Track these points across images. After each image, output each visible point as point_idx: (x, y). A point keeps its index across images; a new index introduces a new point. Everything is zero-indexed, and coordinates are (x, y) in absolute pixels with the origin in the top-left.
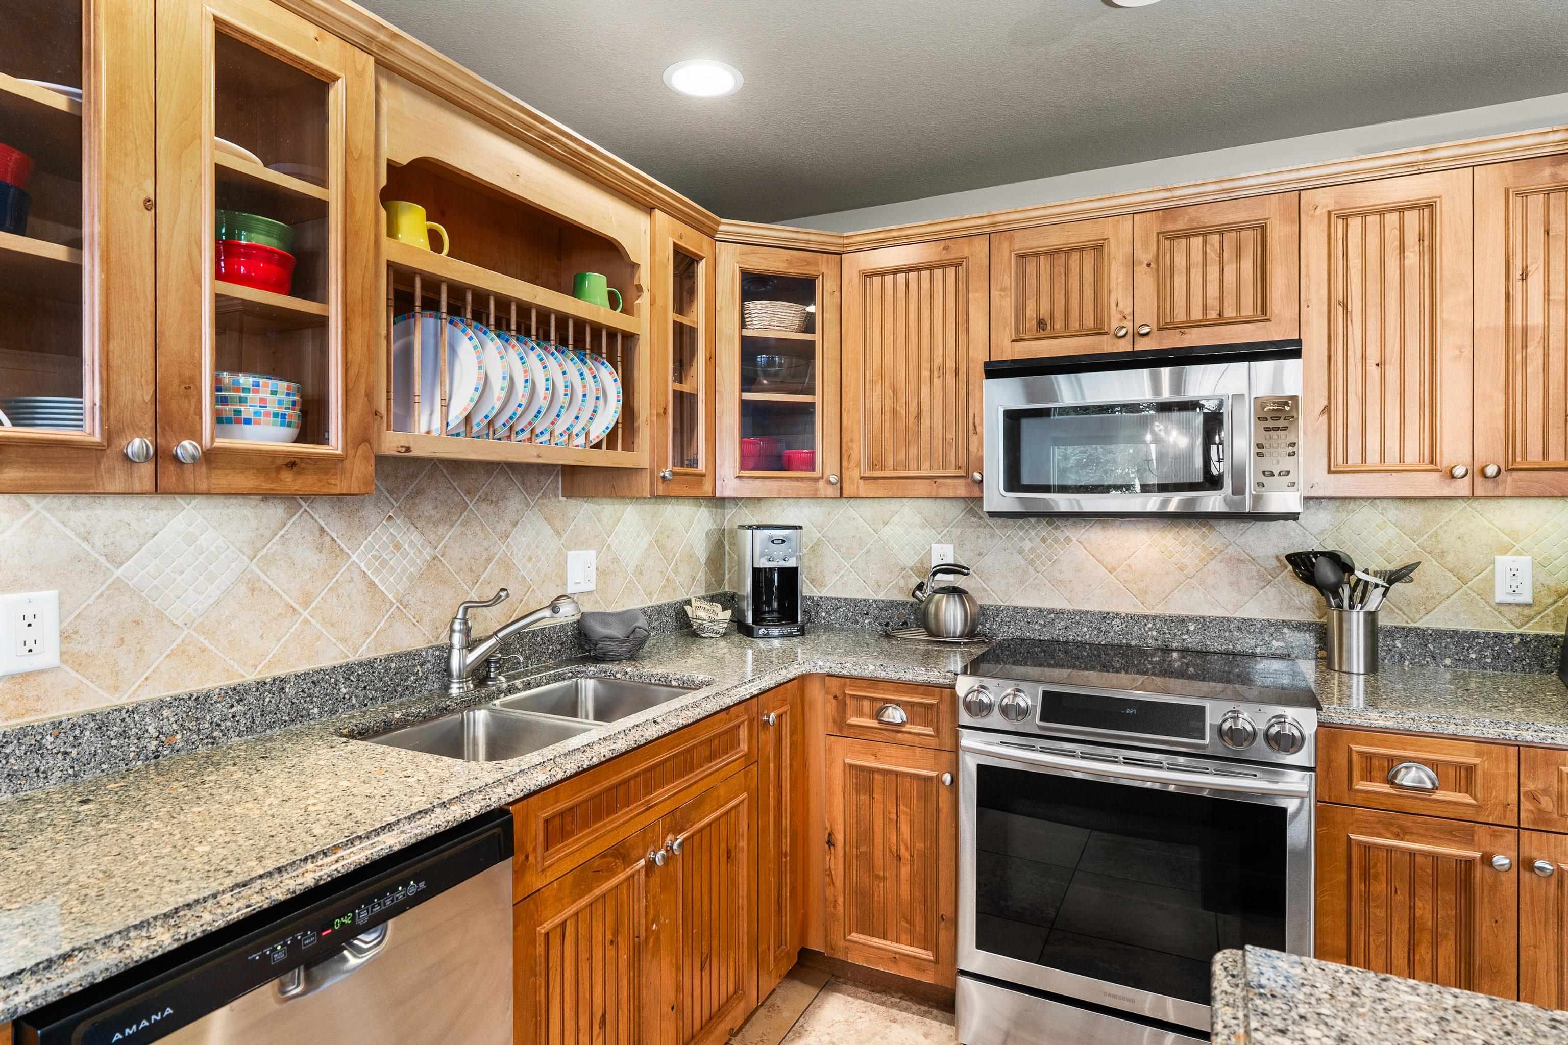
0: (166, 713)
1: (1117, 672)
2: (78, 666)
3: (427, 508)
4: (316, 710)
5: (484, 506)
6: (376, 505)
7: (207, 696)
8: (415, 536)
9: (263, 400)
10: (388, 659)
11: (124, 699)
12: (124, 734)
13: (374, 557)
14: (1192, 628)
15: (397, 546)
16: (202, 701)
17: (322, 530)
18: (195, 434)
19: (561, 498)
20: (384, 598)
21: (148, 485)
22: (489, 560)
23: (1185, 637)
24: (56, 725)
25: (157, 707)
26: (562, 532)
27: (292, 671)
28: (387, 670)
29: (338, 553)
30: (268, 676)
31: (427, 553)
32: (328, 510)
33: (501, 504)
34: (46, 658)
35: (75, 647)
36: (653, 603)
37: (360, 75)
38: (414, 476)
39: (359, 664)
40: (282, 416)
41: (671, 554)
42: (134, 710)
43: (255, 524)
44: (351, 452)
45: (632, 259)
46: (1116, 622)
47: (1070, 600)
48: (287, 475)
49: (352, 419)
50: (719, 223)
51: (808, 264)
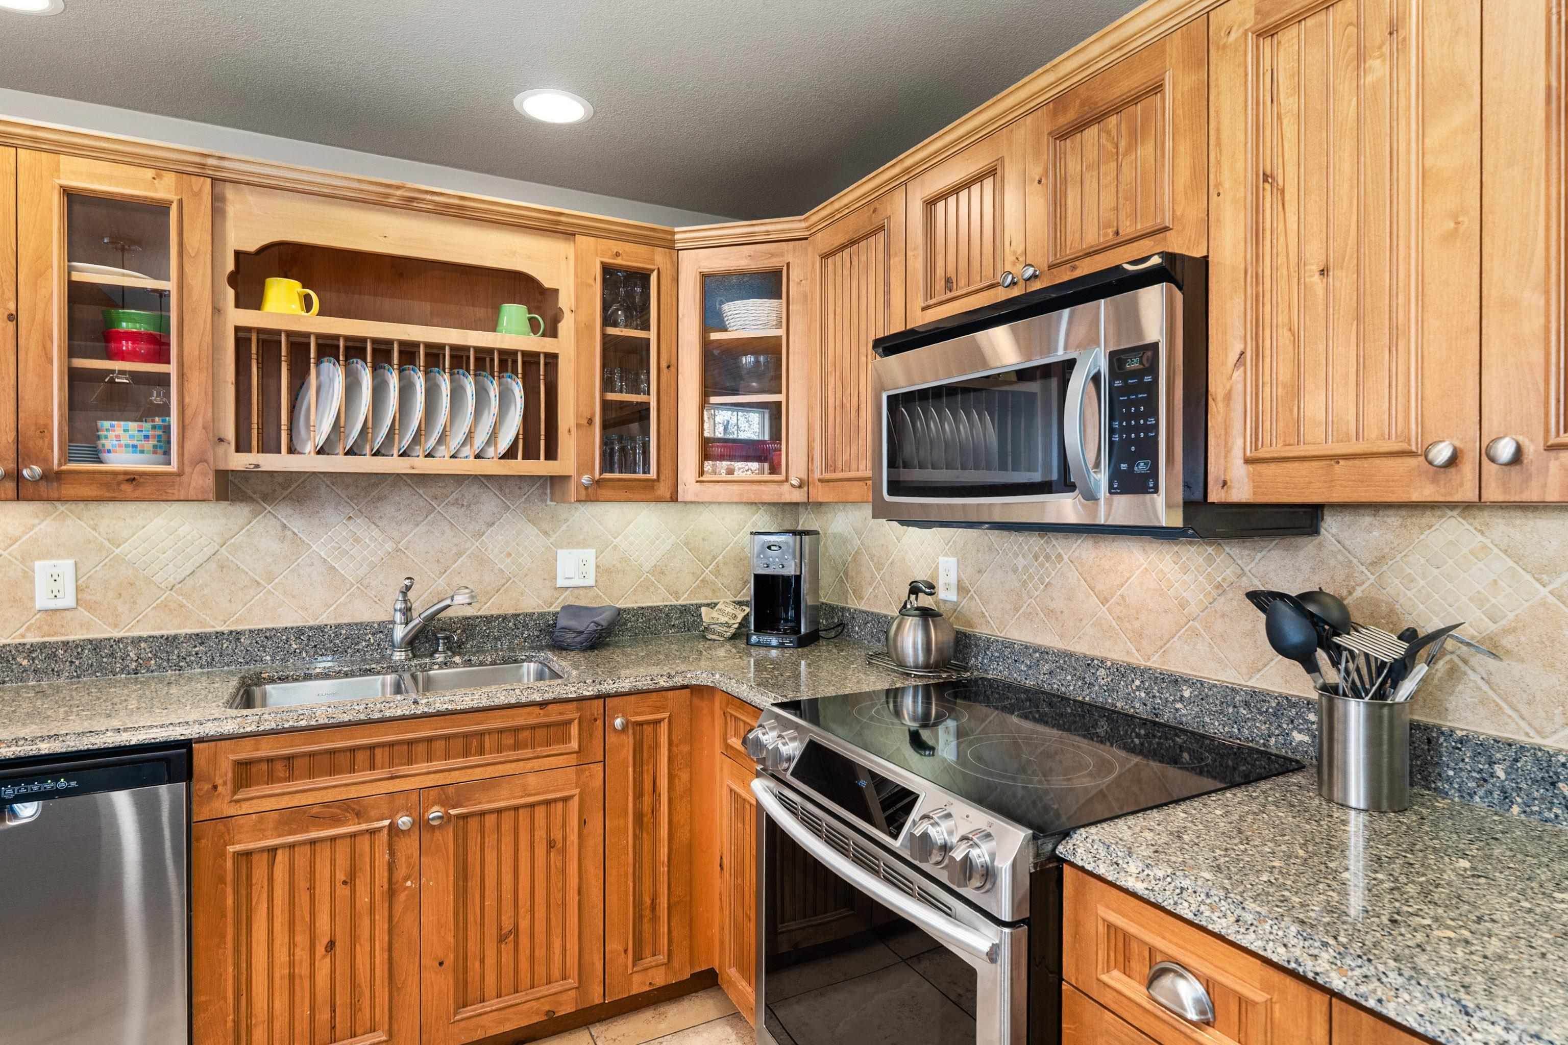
0: (143, 645)
2: (89, 608)
3: (388, 509)
4: (268, 658)
5: (454, 509)
6: (336, 508)
7: (175, 637)
8: (376, 533)
10: (338, 626)
11: (117, 634)
12: (112, 655)
13: (334, 548)
15: (357, 540)
16: (172, 640)
17: (284, 527)
18: (44, 459)
19: (549, 502)
20: (344, 580)
22: (459, 555)
24: (66, 644)
25: (136, 641)
26: (551, 533)
27: (252, 627)
28: (337, 635)
30: (225, 629)
31: (389, 546)
32: (290, 511)
33: (473, 507)
34: (69, 600)
35: (85, 596)
36: (680, 602)
37: (198, 194)
38: (375, 485)
39: (311, 628)
40: (134, 446)
41: (709, 558)
42: (120, 640)
43: (224, 521)
44: (187, 470)
45: (547, 285)
46: (1102, 672)
47: (1061, 636)
48: (127, 488)
49: (189, 446)
50: (673, 233)
51: (772, 256)
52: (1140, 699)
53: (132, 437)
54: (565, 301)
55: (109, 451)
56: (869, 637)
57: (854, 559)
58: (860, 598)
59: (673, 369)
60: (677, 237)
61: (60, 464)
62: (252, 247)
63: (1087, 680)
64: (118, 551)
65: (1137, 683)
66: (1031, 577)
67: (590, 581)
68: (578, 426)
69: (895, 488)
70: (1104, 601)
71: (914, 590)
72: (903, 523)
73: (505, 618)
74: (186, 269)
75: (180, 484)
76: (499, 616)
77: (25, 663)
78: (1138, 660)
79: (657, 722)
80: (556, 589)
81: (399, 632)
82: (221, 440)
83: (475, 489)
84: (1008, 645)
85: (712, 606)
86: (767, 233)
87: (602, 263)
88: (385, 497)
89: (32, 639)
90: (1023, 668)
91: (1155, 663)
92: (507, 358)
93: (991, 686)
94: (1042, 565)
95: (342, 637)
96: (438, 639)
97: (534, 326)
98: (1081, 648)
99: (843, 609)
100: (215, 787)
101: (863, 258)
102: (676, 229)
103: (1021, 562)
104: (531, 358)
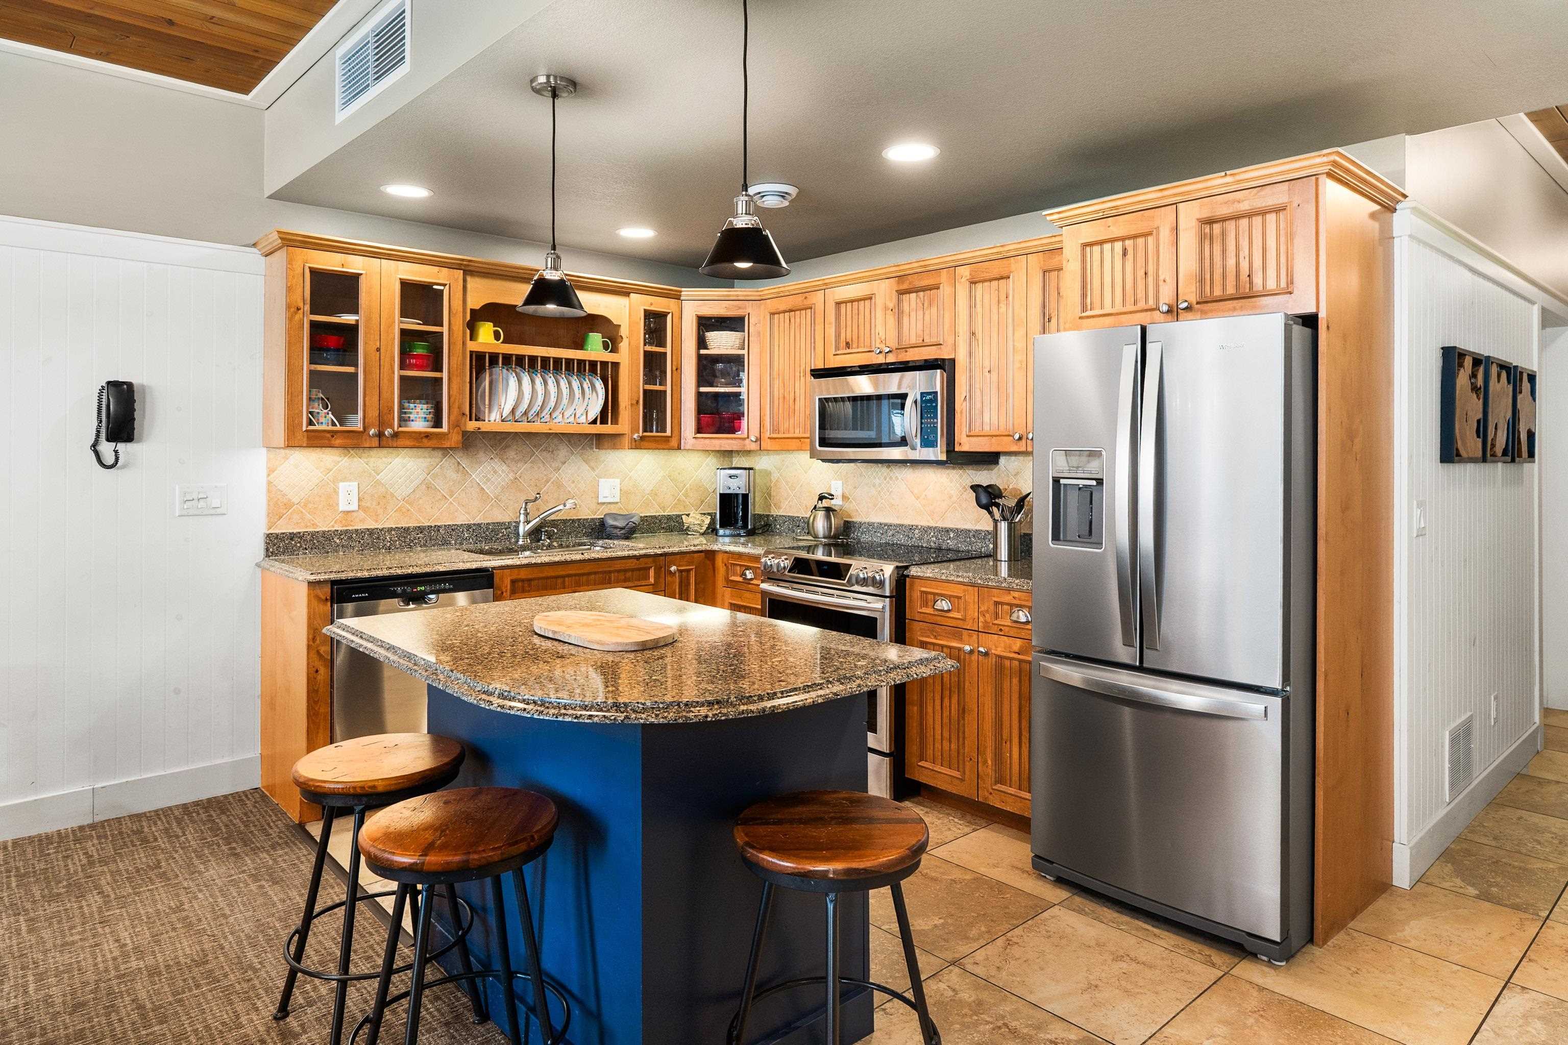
0: (393, 533)
2: (365, 511)
3: (511, 453)
4: (453, 542)
5: (545, 453)
6: (484, 452)
7: (408, 528)
8: (505, 467)
9: (418, 412)
10: (488, 524)
11: (380, 527)
12: (378, 538)
13: (483, 476)
14: (952, 536)
15: (495, 472)
16: (407, 530)
17: (459, 463)
18: (392, 427)
19: (595, 449)
20: (489, 496)
21: (377, 445)
22: (547, 482)
23: (949, 541)
24: (357, 530)
25: (390, 530)
26: (595, 468)
27: (445, 524)
28: (488, 529)
29: (465, 473)
30: (432, 524)
31: (511, 476)
32: (461, 454)
33: (555, 452)
34: (354, 506)
35: (363, 504)
36: (666, 514)
37: (457, 280)
38: (504, 439)
39: (474, 525)
40: (425, 418)
41: (682, 485)
42: (382, 530)
43: (429, 460)
44: (451, 431)
45: (615, 323)
46: (917, 531)
47: (898, 517)
48: (425, 440)
49: (452, 418)
50: (681, 292)
51: (740, 308)
52: (932, 540)
53: (424, 412)
54: (624, 332)
55: (412, 421)
56: (787, 530)
57: (778, 485)
58: (779, 508)
59: (679, 371)
60: (683, 293)
61: (397, 428)
62: (477, 307)
63: (910, 536)
64: (378, 477)
65: (932, 534)
66: (882, 489)
67: (619, 498)
68: (632, 405)
69: (824, 442)
70: (917, 498)
71: (821, 498)
72: (823, 460)
73: (573, 521)
74: (452, 322)
75: (448, 439)
76: (570, 520)
77: (338, 541)
78: (932, 524)
79: (688, 571)
80: (598, 504)
81: (522, 529)
82: (464, 414)
83: (556, 441)
84: (871, 524)
85: (688, 515)
86: (737, 296)
87: (645, 310)
88: (510, 446)
89: (339, 528)
90: (879, 535)
91: (940, 524)
92: (593, 364)
93: (862, 547)
94: (888, 482)
95: (490, 530)
96: (542, 532)
97: (606, 346)
98: (907, 522)
99: (768, 516)
100: (502, 593)
101: (798, 320)
102: (683, 289)
103: (877, 481)
104: (604, 364)
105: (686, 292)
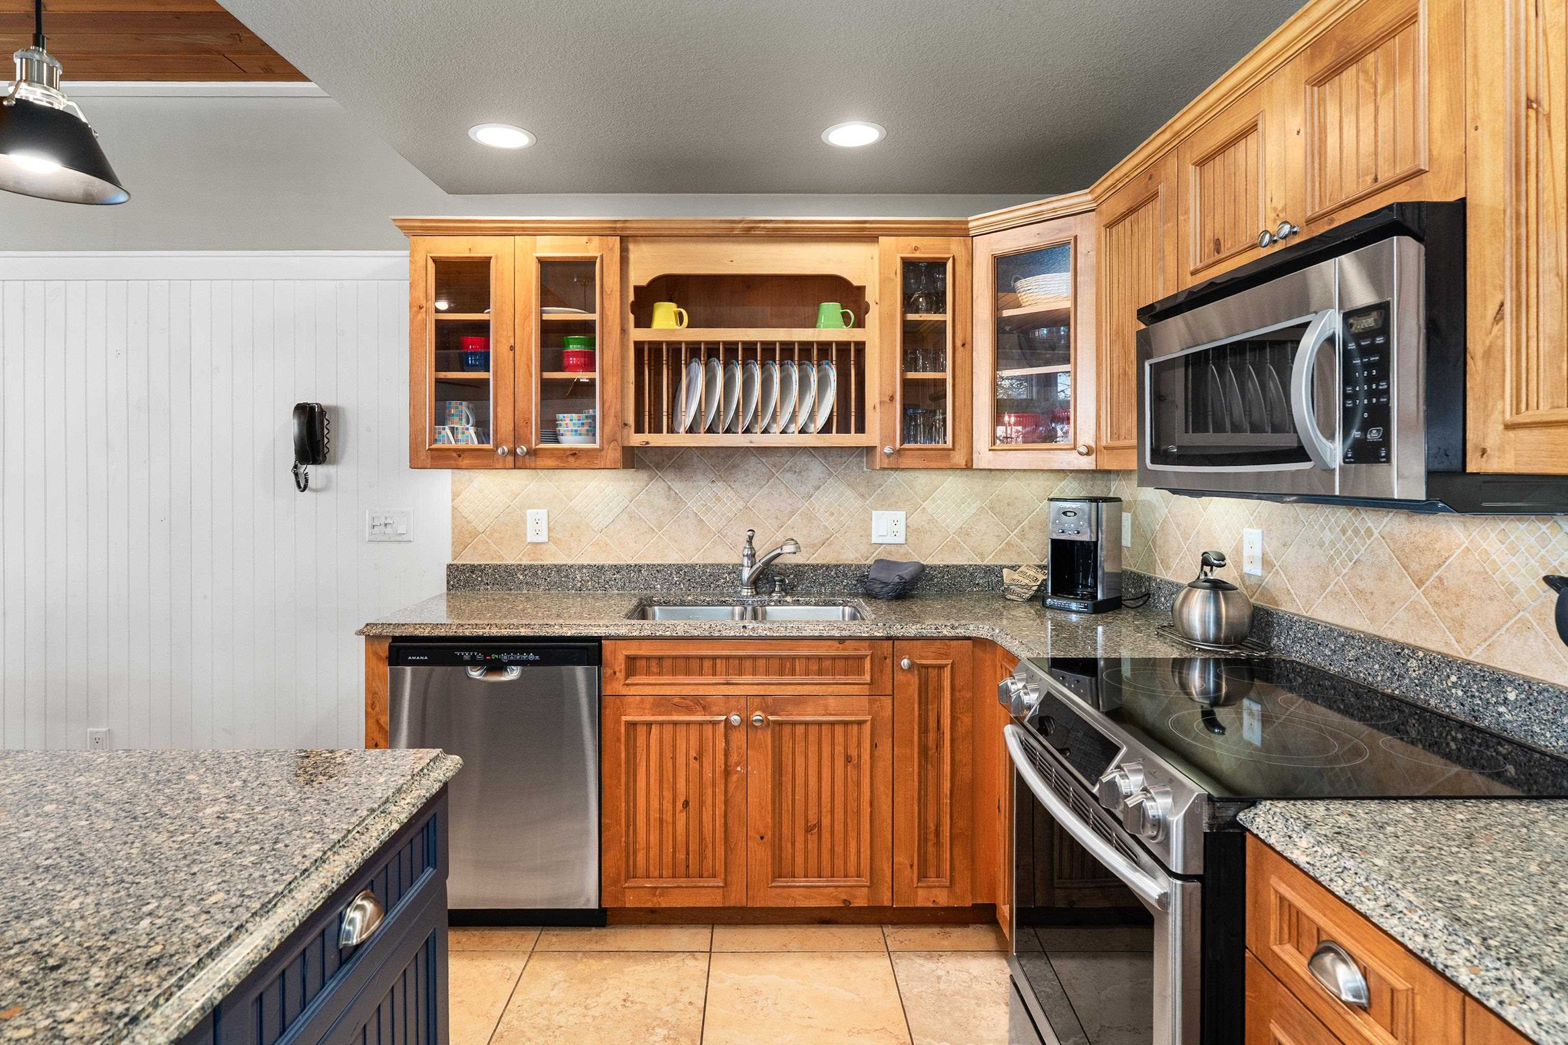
0: (584, 570)
1: (1412, 743)
2: (555, 543)
3: (740, 475)
4: (659, 586)
5: (788, 475)
6: (704, 474)
7: (603, 567)
8: (731, 493)
10: (705, 566)
11: (570, 563)
12: (567, 576)
13: (702, 505)
15: (719, 499)
16: (600, 568)
17: (670, 488)
18: (528, 442)
19: (865, 470)
20: (709, 531)
21: (512, 465)
22: (793, 513)
24: (542, 566)
25: (582, 567)
26: (868, 496)
27: (648, 562)
28: (704, 573)
29: (678, 499)
30: (632, 563)
31: (740, 504)
32: (673, 476)
33: (803, 473)
34: (543, 538)
35: (553, 534)
36: (986, 562)
37: (612, 249)
38: (730, 456)
39: (686, 566)
40: (576, 431)
41: (1014, 522)
42: (571, 566)
43: (632, 483)
44: (606, 446)
45: (855, 283)
46: (1413, 663)
47: (1372, 620)
48: (572, 460)
49: (607, 429)
50: (967, 222)
51: (1061, 230)
52: (1457, 698)
53: (574, 424)
54: (871, 296)
55: (563, 435)
57: (1162, 527)
58: (1167, 568)
59: (966, 346)
60: (972, 224)
61: (536, 445)
62: (644, 282)
63: (1397, 671)
64: (571, 504)
65: (1454, 678)
66: (1338, 553)
67: (901, 540)
68: (881, 402)
69: (1159, 456)
70: (1420, 583)
73: (828, 567)
74: (605, 305)
75: (602, 456)
76: (823, 566)
77: (521, 577)
78: (1457, 651)
79: (941, 667)
80: (871, 544)
81: (746, 573)
82: (626, 425)
83: (805, 459)
84: (1312, 624)
85: (1013, 568)
86: (1055, 210)
87: (902, 258)
88: (738, 465)
89: (525, 562)
90: (1327, 652)
91: (1478, 655)
92: (824, 348)
93: (1294, 670)
94: (1350, 540)
95: (707, 574)
96: (775, 581)
97: (846, 319)
98: (1394, 633)
99: (1150, 579)
100: (615, 673)
101: (1142, 226)
102: (971, 218)
103: (1327, 536)
104: (843, 347)
105: (975, 222)
